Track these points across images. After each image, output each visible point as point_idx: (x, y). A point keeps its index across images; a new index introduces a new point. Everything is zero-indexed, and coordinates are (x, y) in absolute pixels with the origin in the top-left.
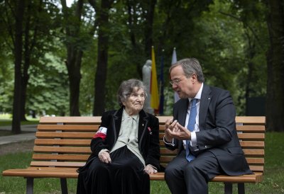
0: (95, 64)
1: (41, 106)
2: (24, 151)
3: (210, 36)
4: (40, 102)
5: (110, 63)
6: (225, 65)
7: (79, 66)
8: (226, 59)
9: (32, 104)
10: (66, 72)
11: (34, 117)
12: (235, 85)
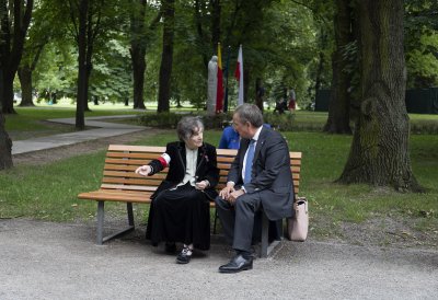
0: (160, 51)
1: (103, 92)
2: (89, 153)
3: (280, 24)
4: (103, 88)
5: (176, 51)
6: (295, 54)
7: (144, 53)
8: (297, 48)
9: (94, 89)
10: (130, 56)
11: (96, 103)
12: (306, 76)
